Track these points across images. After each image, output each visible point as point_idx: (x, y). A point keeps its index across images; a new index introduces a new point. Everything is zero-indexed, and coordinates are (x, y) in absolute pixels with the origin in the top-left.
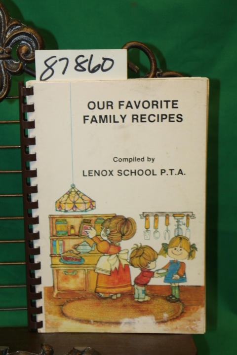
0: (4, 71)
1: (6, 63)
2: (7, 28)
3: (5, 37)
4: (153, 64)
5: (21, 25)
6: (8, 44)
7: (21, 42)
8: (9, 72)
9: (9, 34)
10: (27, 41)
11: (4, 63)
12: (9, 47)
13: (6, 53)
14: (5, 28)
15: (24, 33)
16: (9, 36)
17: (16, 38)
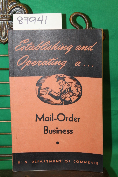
0: (7, 27)
1: (8, 22)
2: (9, 4)
3: (8, 9)
4: (87, 24)
5: (17, 2)
6: (9, 13)
7: (16, 12)
8: (10, 27)
9: (10, 7)
10: (20, 11)
11: (7, 22)
12: (10, 14)
13: (9, 17)
14: (8, 4)
15: (18, 6)
16: (10, 8)
17: (14, 10)
